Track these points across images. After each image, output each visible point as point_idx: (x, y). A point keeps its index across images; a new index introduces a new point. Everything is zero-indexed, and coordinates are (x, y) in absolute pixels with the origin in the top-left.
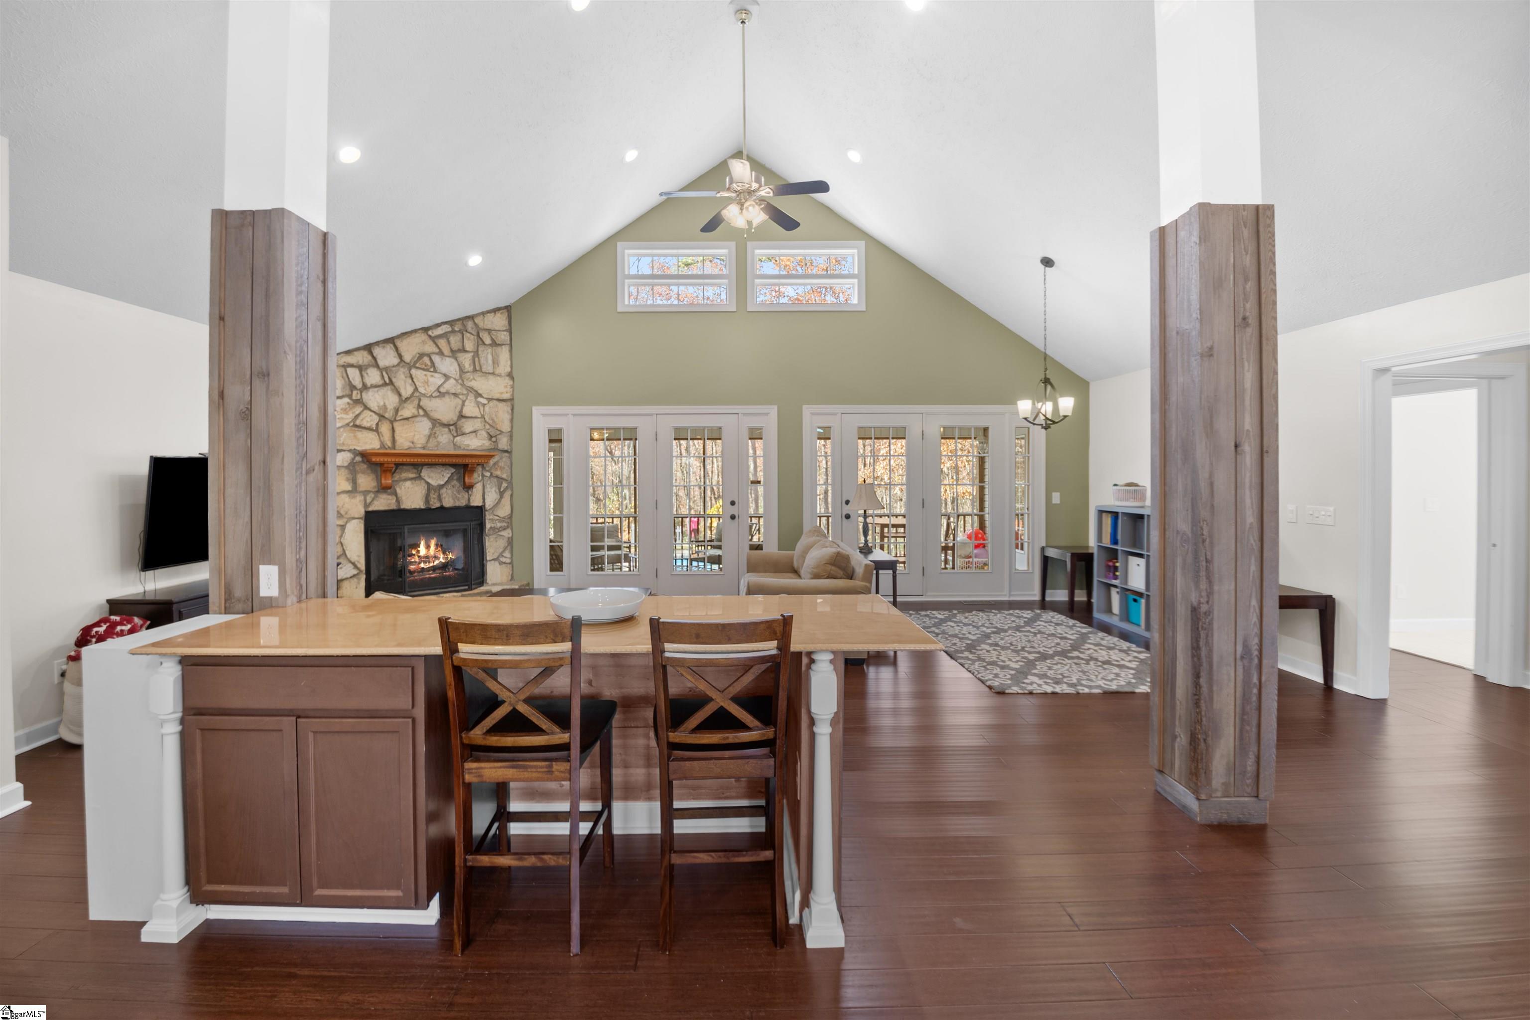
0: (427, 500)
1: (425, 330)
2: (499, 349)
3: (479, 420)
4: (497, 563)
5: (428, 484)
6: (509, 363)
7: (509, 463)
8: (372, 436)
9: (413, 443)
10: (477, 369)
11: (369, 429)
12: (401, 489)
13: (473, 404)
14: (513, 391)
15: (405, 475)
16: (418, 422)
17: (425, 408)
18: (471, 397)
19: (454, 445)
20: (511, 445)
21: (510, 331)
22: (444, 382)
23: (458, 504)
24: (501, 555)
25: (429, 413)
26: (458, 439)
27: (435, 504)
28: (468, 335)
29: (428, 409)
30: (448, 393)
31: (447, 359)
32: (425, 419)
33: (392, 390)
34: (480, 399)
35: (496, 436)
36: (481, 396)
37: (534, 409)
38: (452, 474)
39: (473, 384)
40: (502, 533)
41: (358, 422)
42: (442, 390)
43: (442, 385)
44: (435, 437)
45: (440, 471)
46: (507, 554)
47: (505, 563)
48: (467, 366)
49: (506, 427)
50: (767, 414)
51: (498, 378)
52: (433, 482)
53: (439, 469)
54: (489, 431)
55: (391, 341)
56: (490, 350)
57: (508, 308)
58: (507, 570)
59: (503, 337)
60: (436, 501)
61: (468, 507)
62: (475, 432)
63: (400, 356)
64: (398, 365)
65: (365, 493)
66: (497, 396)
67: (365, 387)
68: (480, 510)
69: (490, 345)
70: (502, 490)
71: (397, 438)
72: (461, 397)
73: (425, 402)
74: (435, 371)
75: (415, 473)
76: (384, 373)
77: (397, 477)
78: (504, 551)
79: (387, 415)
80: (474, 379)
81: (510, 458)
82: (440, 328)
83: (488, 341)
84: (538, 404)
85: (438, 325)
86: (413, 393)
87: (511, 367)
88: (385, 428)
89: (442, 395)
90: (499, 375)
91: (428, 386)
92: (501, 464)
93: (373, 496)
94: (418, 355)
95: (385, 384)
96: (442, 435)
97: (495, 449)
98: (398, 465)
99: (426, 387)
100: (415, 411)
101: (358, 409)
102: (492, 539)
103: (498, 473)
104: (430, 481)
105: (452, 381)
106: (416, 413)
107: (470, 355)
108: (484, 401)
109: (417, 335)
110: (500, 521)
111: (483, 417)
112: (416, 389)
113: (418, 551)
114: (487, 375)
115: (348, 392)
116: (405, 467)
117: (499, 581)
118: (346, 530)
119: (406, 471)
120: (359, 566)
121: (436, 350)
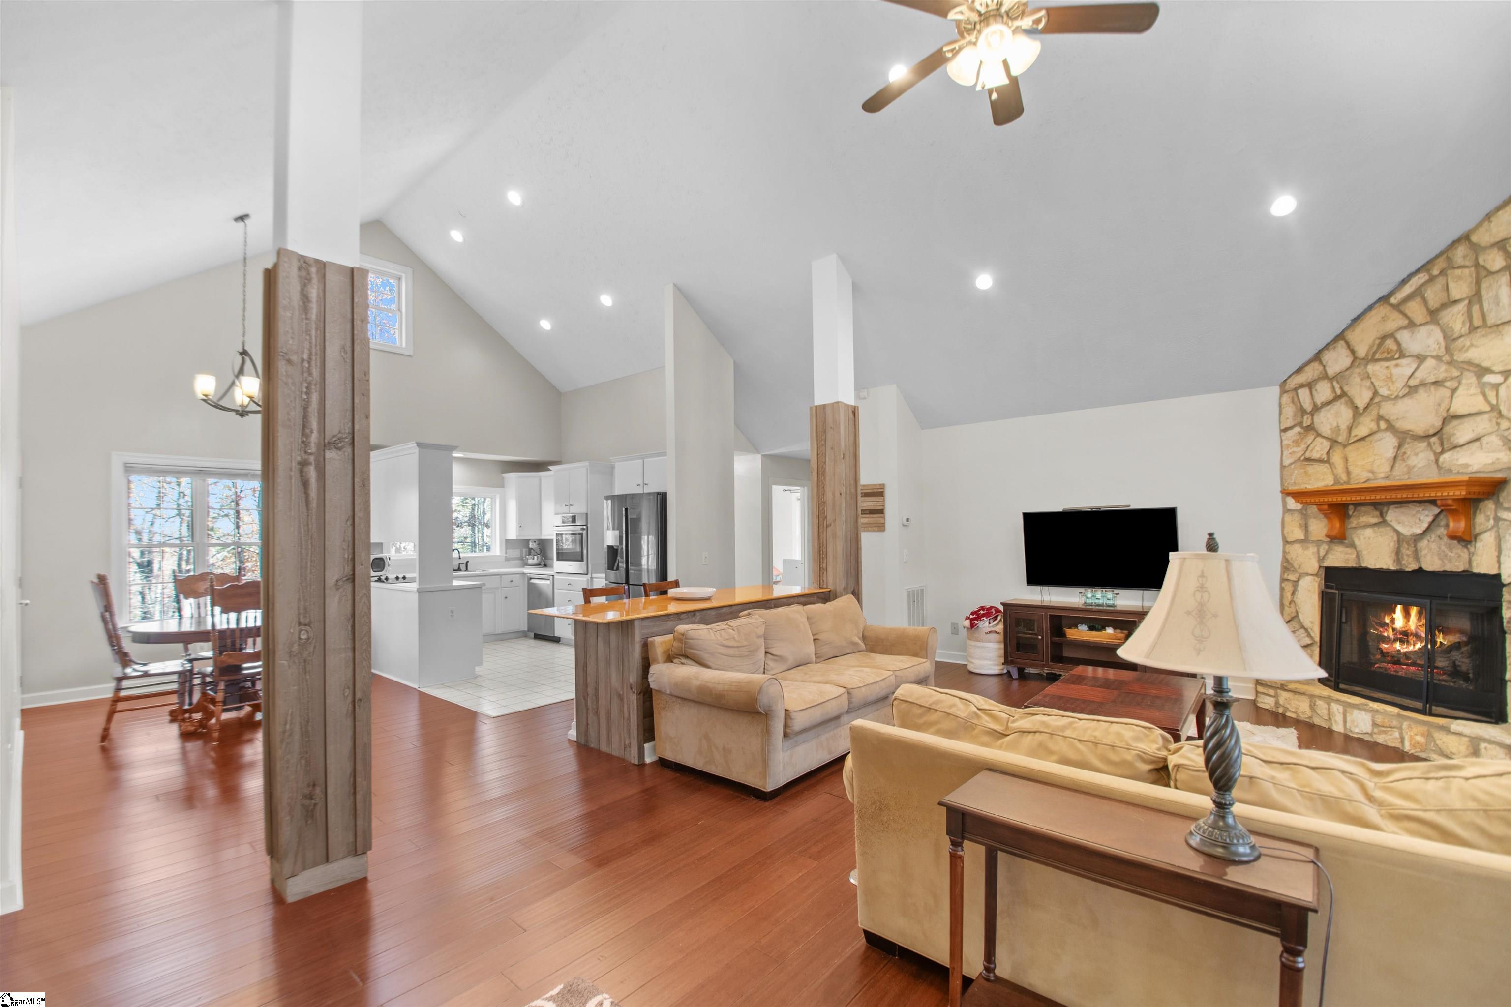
0: (1398, 557)
1: (1384, 299)
3: (1487, 416)
5: (1397, 532)
8: (1323, 468)
9: (1372, 472)
10: (1479, 326)
11: (1320, 461)
12: (1359, 539)
13: (1473, 390)
15: (1364, 519)
16: (1378, 441)
17: (1388, 418)
18: (1469, 378)
19: (1441, 467)
22: (1418, 369)
23: (1450, 567)
25: (1393, 423)
26: (1445, 456)
27: (1411, 565)
28: (1459, 271)
29: (1392, 418)
30: (1423, 384)
31: (1422, 328)
32: (1388, 434)
33: (1346, 404)
34: (1487, 379)
36: (1488, 371)
38: (1434, 516)
39: (1472, 354)
41: (1307, 455)
42: (1414, 382)
43: (1413, 374)
44: (1403, 460)
45: (1414, 512)
48: (1459, 326)
52: (1406, 530)
53: (1414, 509)
54: (1505, 435)
55: (1341, 336)
56: (1503, 280)
60: (1411, 559)
61: (1470, 575)
62: (1478, 439)
63: (1353, 352)
64: (1351, 365)
65: (1318, 543)
67: (1316, 408)
68: (1496, 581)
69: (1502, 269)
71: (1351, 468)
72: (1448, 384)
73: (1387, 409)
74: (1402, 356)
75: (1377, 517)
76: (1335, 383)
77: (1354, 522)
79: (1340, 439)
80: (1473, 345)
82: (1408, 285)
85: (1404, 282)
86: (1372, 399)
88: (1337, 457)
89: (1412, 390)
91: (1393, 382)
93: (1326, 547)
94: (1377, 341)
95: (1337, 398)
96: (1416, 454)
98: (1355, 505)
99: (1390, 384)
100: (1373, 426)
101: (1310, 437)
104: (1399, 528)
105: (1430, 363)
106: (1375, 428)
107: (1461, 307)
108: (1495, 379)
109: (1373, 312)
111: (1495, 409)
112: (1376, 393)
114: (1499, 329)
115: (1299, 420)
116: (1364, 508)
118: (1299, 588)
119: (1366, 513)
120: (1312, 634)
121: (1404, 322)
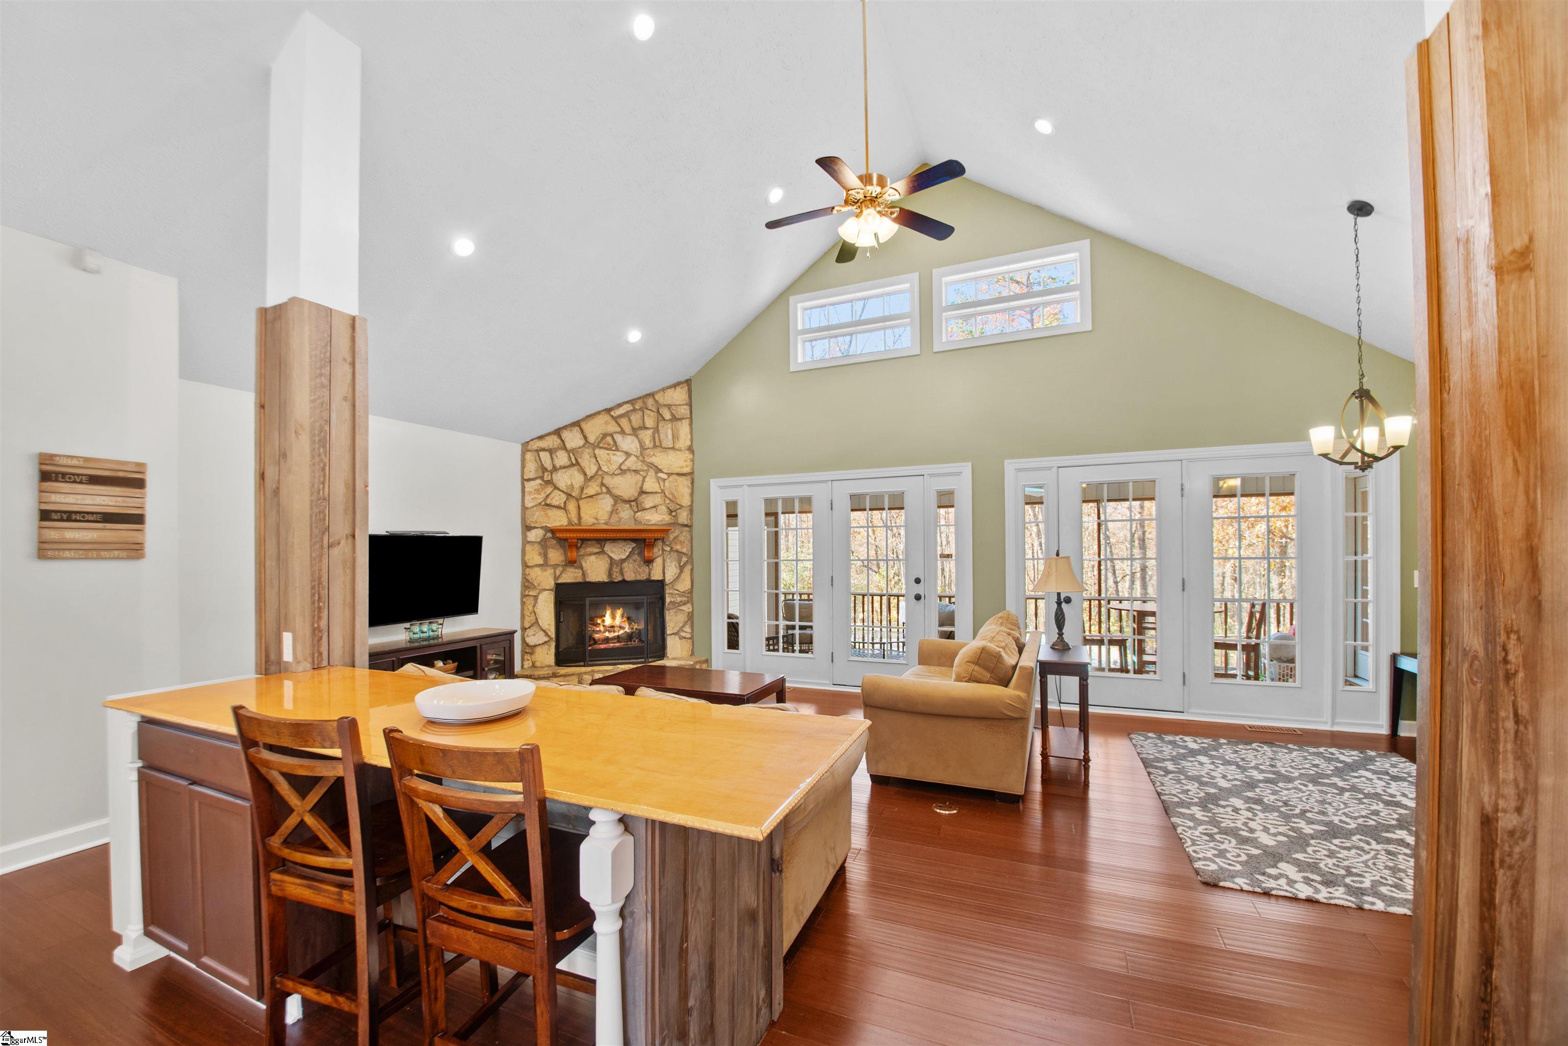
0: (610, 574)
1: (608, 411)
2: (679, 424)
3: (659, 495)
4: (677, 638)
5: (611, 558)
6: (689, 436)
7: (689, 537)
8: (561, 513)
9: (597, 519)
10: (657, 445)
11: (558, 507)
12: (586, 563)
13: (654, 480)
14: (693, 464)
15: (589, 550)
16: (601, 499)
17: (607, 486)
18: (652, 473)
19: (635, 520)
20: (691, 519)
21: (690, 405)
22: (626, 460)
23: (638, 578)
24: (681, 629)
25: (611, 490)
26: (639, 514)
27: (617, 578)
28: (649, 412)
29: (610, 487)
30: (629, 470)
31: (628, 436)
32: (608, 496)
33: (578, 470)
34: (660, 475)
35: (675, 511)
36: (661, 471)
37: (711, 481)
38: (633, 548)
39: (653, 460)
40: (682, 608)
41: (548, 502)
42: (623, 467)
43: (623, 462)
44: (617, 513)
45: (621, 546)
46: (687, 629)
47: (685, 638)
48: (648, 442)
49: (686, 501)
50: (959, 474)
51: (678, 452)
52: (616, 557)
53: (621, 544)
54: (669, 506)
55: (577, 424)
56: (670, 426)
57: (688, 382)
58: (687, 645)
59: (683, 411)
60: (618, 575)
61: (649, 581)
62: (655, 507)
63: (585, 438)
64: (584, 446)
65: (555, 566)
66: (678, 470)
67: (555, 469)
68: (661, 583)
69: (670, 420)
70: (682, 564)
71: (582, 515)
72: (641, 473)
73: (608, 480)
74: (617, 450)
75: (599, 548)
76: (571, 455)
77: (582, 552)
78: (684, 626)
79: (573, 494)
80: (654, 455)
81: (691, 532)
82: (621, 408)
83: (667, 416)
84: (715, 477)
85: (620, 405)
86: (597, 472)
87: (692, 441)
88: (572, 506)
89: (623, 472)
90: (680, 450)
91: (611, 464)
92: (682, 538)
93: (561, 569)
94: (601, 436)
95: (572, 465)
96: (624, 511)
97: (675, 524)
98: (583, 540)
99: (609, 465)
101: (549, 489)
102: (672, 614)
103: (678, 547)
104: (612, 555)
105: (633, 458)
106: (599, 491)
107: (650, 432)
108: (664, 476)
109: (600, 416)
110: (680, 596)
111: (663, 492)
112: (600, 468)
113: (603, 621)
114: (667, 450)
115: (540, 474)
116: (589, 542)
117: (679, 656)
118: (539, 601)
119: (591, 546)
120: (549, 633)
121: (619, 430)
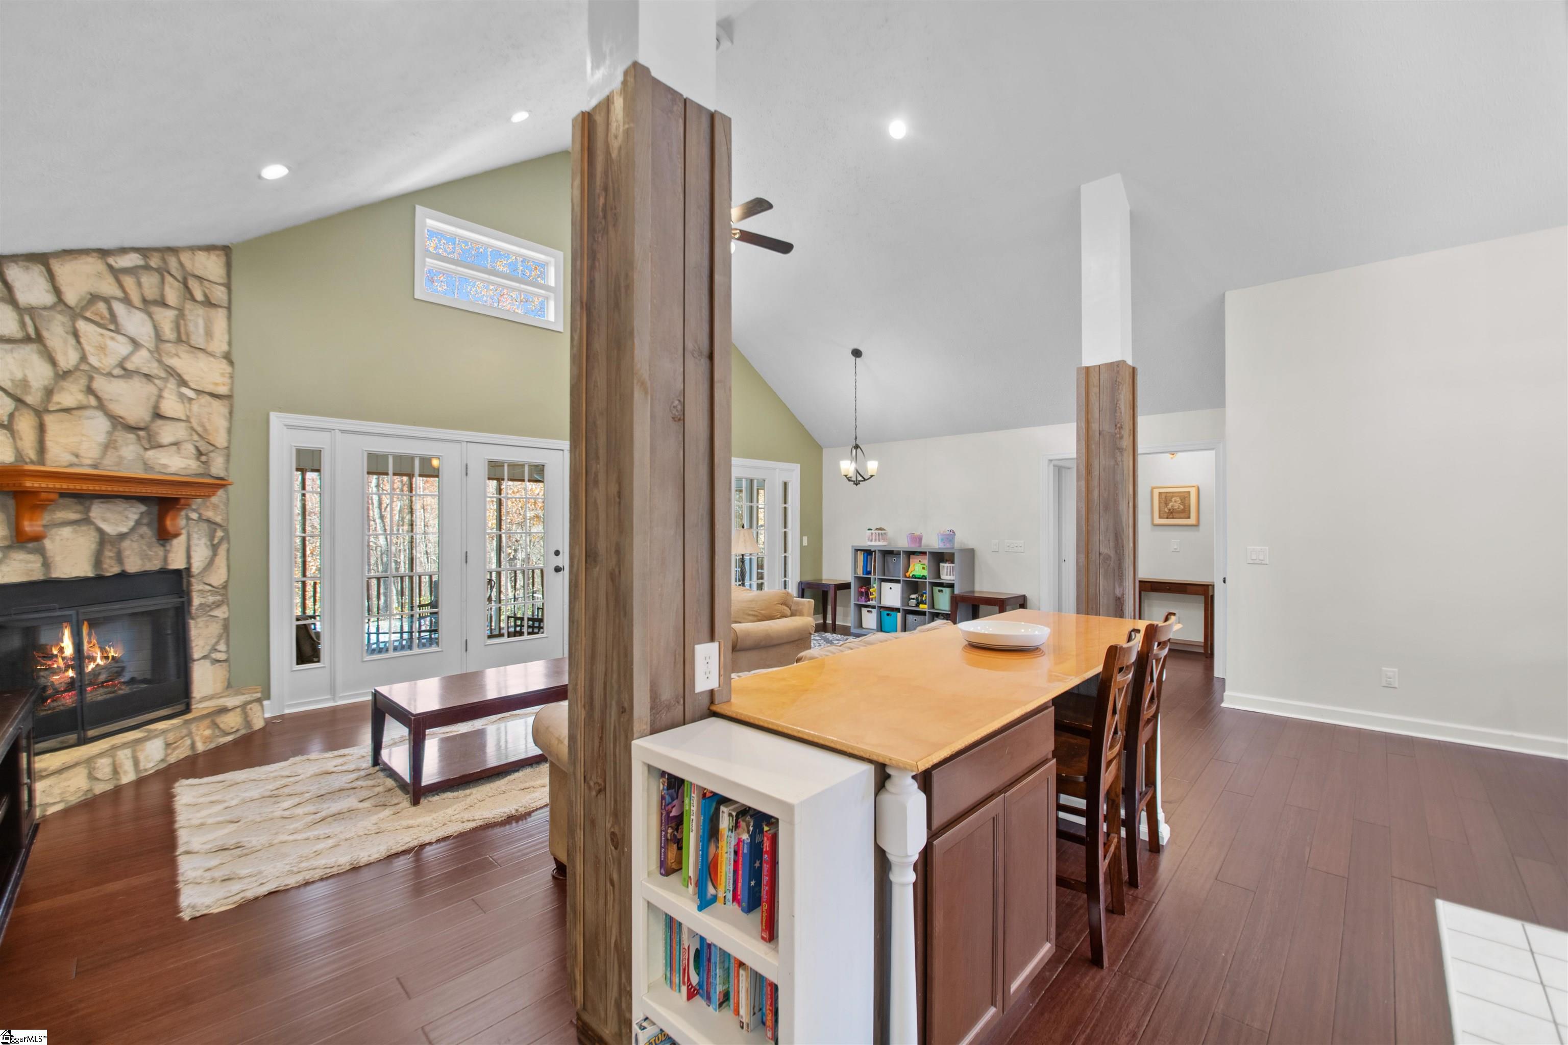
0: (98, 561)
1: (103, 253)
2: (213, 312)
3: (183, 424)
4: (207, 663)
5: (101, 531)
6: (226, 337)
7: (222, 497)
8: (1, 436)
9: (77, 455)
10: (182, 339)
12: (51, 541)
13: (174, 396)
14: (232, 383)
15: (60, 515)
16: (87, 418)
17: (100, 394)
18: (172, 384)
19: (144, 463)
20: (227, 469)
21: (228, 286)
22: (132, 354)
23: (148, 567)
24: (214, 649)
25: (106, 403)
26: (150, 454)
27: (112, 569)
28: (171, 278)
29: (104, 396)
30: (137, 372)
31: (137, 312)
32: (99, 414)
33: (40, 352)
34: (184, 390)
35: (206, 453)
36: (187, 384)
37: (273, 416)
38: (142, 513)
39: (173, 362)
40: (215, 613)
42: (129, 366)
43: (128, 356)
44: (114, 448)
45: (121, 509)
46: (222, 647)
47: (219, 660)
48: (168, 332)
49: (221, 440)
51: (213, 359)
52: (110, 529)
53: (121, 506)
54: (197, 444)
55: (41, 258)
56: (200, 311)
57: (226, 250)
58: (219, 673)
59: (220, 294)
60: (112, 562)
61: (164, 572)
62: (175, 444)
63: (57, 292)
64: (53, 306)
66: (210, 388)
69: (201, 302)
70: (216, 541)
71: (48, 443)
73: (99, 384)
74: (117, 331)
75: (78, 512)
76: (26, 319)
77: (46, 518)
78: (217, 643)
79: (30, 400)
80: (177, 355)
82: (124, 256)
83: (199, 296)
84: (280, 410)
85: (123, 251)
86: (78, 364)
87: (230, 344)
88: (26, 425)
89: (128, 374)
90: (211, 355)
91: (105, 355)
93: (1, 555)
94: (88, 296)
95: (27, 339)
96: (126, 445)
97: (205, 474)
98: (59, 496)
99: (101, 356)
100: (80, 397)
102: (201, 624)
103: (209, 514)
104: (103, 526)
105: (143, 354)
106: (84, 401)
107: (171, 314)
108: (191, 394)
109: (90, 259)
110: (214, 593)
111: (188, 421)
112: (84, 358)
114: (196, 351)
116: (59, 499)
117: (210, 692)
119: (64, 507)
121: (119, 294)
